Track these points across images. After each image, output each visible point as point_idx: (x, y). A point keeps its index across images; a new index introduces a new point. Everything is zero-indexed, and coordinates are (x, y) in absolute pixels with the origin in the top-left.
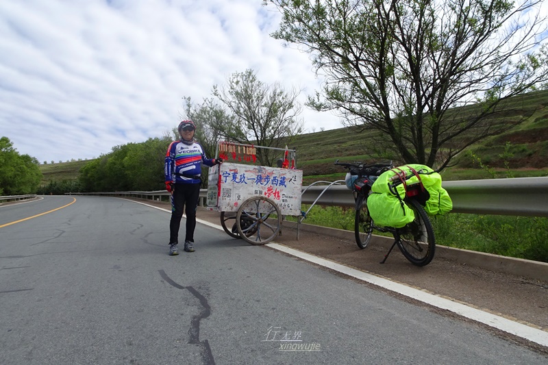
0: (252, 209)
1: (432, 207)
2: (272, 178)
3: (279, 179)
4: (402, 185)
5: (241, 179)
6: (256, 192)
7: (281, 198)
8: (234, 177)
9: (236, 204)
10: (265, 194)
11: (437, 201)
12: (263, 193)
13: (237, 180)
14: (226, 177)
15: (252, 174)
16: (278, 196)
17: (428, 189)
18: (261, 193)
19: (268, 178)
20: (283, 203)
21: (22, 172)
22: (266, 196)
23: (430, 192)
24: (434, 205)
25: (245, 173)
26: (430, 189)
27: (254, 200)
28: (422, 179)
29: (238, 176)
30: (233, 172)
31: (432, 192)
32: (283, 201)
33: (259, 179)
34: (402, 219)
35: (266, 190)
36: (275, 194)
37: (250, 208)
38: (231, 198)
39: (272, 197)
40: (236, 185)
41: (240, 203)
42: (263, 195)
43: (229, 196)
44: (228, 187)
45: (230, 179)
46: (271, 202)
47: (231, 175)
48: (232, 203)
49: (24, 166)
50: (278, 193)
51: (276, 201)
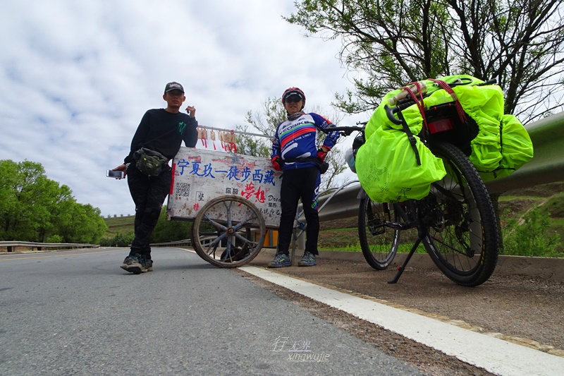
0: (221, 215)
1: (487, 153)
2: (253, 172)
3: (264, 174)
4: (415, 107)
5: (205, 171)
6: (228, 190)
7: (267, 201)
8: (196, 169)
9: (196, 206)
10: (243, 193)
11: (495, 138)
12: (240, 192)
13: (199, 172)
14: (183, 167)
15: (222, 164)
16: (263, 198)
17: (473, 115)
18: (235, 191)
19: (247, 170)
20: (270, 209)
21: (83, 221)
22: (244, 197)
23: (479, 120)
24: (491, 148)
25: (212, 162)
26: (478, 114)
27: (223, 200)
28: (459, 96)
29: (201, 166)
30: (193, 160)
31: (483, 120)
32: (270, 205)
33: (234, 173)
34: (415, 172)
35: (244, 189)
36: (257, 194)
37: (218, 213)
38: (189, 198)
39: (252, 199)
40: (197, 178)
41: (202, 204)
42: (239, 195)
43: (186, 195)
44: (185, 181)
45: (188, 170)
46: (250, 207)
47: (191, 165)
48: (191, 204)
49: (85, 215)
50: (263, 193)
51: (259, 205)
